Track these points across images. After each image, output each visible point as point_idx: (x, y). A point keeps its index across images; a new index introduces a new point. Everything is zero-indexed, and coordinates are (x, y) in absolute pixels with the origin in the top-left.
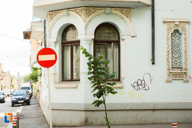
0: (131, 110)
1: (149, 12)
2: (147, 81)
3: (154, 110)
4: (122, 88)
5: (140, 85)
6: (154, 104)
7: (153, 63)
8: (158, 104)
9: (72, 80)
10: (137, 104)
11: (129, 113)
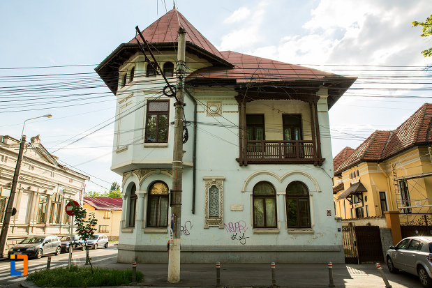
1: (192, 172)
2: (188, 228)
4: (167, 233)
5: (182, 231)
6: (192, 247)
7: (193, 213)
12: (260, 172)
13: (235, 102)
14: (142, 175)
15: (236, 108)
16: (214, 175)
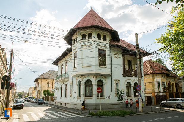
0: (107, 105)
1: (111, 77)
2: (110, 96)
3: (112, 105)
4: (104, 99)
5: (109, 98)
6: (112, 103)
7: (112, 92)
8: (113, 103)
9: (89, 96)
10: (108, 103)
11: (106, 106)
12: (128, 79)
13: (121, 54)
14: (96, 77)
15: (122, 56)
16: (117, 79)
